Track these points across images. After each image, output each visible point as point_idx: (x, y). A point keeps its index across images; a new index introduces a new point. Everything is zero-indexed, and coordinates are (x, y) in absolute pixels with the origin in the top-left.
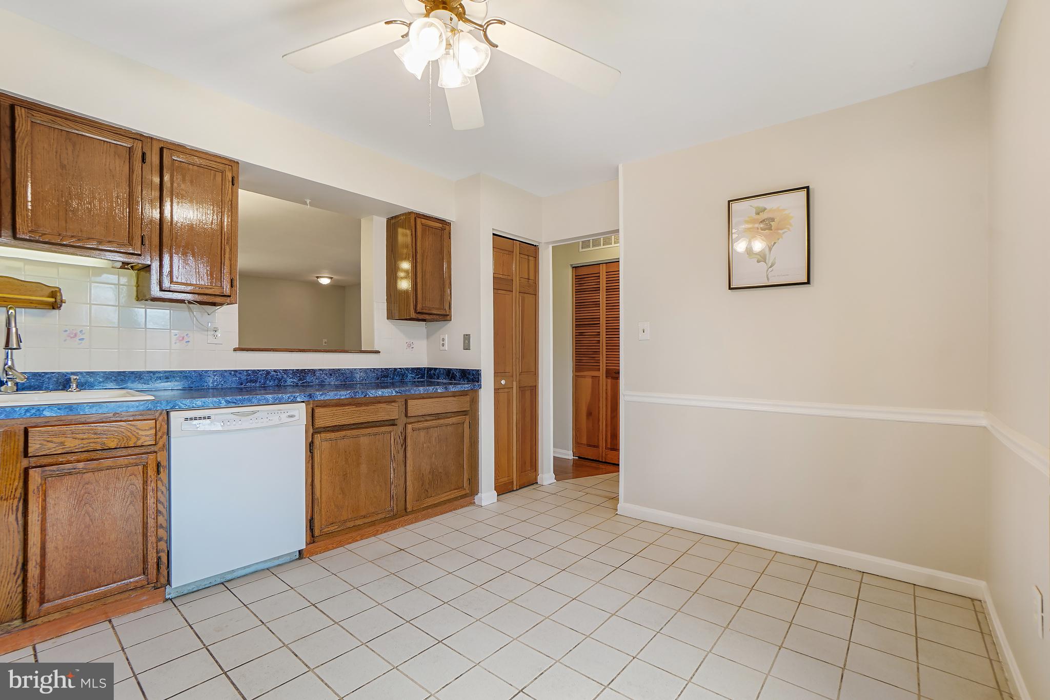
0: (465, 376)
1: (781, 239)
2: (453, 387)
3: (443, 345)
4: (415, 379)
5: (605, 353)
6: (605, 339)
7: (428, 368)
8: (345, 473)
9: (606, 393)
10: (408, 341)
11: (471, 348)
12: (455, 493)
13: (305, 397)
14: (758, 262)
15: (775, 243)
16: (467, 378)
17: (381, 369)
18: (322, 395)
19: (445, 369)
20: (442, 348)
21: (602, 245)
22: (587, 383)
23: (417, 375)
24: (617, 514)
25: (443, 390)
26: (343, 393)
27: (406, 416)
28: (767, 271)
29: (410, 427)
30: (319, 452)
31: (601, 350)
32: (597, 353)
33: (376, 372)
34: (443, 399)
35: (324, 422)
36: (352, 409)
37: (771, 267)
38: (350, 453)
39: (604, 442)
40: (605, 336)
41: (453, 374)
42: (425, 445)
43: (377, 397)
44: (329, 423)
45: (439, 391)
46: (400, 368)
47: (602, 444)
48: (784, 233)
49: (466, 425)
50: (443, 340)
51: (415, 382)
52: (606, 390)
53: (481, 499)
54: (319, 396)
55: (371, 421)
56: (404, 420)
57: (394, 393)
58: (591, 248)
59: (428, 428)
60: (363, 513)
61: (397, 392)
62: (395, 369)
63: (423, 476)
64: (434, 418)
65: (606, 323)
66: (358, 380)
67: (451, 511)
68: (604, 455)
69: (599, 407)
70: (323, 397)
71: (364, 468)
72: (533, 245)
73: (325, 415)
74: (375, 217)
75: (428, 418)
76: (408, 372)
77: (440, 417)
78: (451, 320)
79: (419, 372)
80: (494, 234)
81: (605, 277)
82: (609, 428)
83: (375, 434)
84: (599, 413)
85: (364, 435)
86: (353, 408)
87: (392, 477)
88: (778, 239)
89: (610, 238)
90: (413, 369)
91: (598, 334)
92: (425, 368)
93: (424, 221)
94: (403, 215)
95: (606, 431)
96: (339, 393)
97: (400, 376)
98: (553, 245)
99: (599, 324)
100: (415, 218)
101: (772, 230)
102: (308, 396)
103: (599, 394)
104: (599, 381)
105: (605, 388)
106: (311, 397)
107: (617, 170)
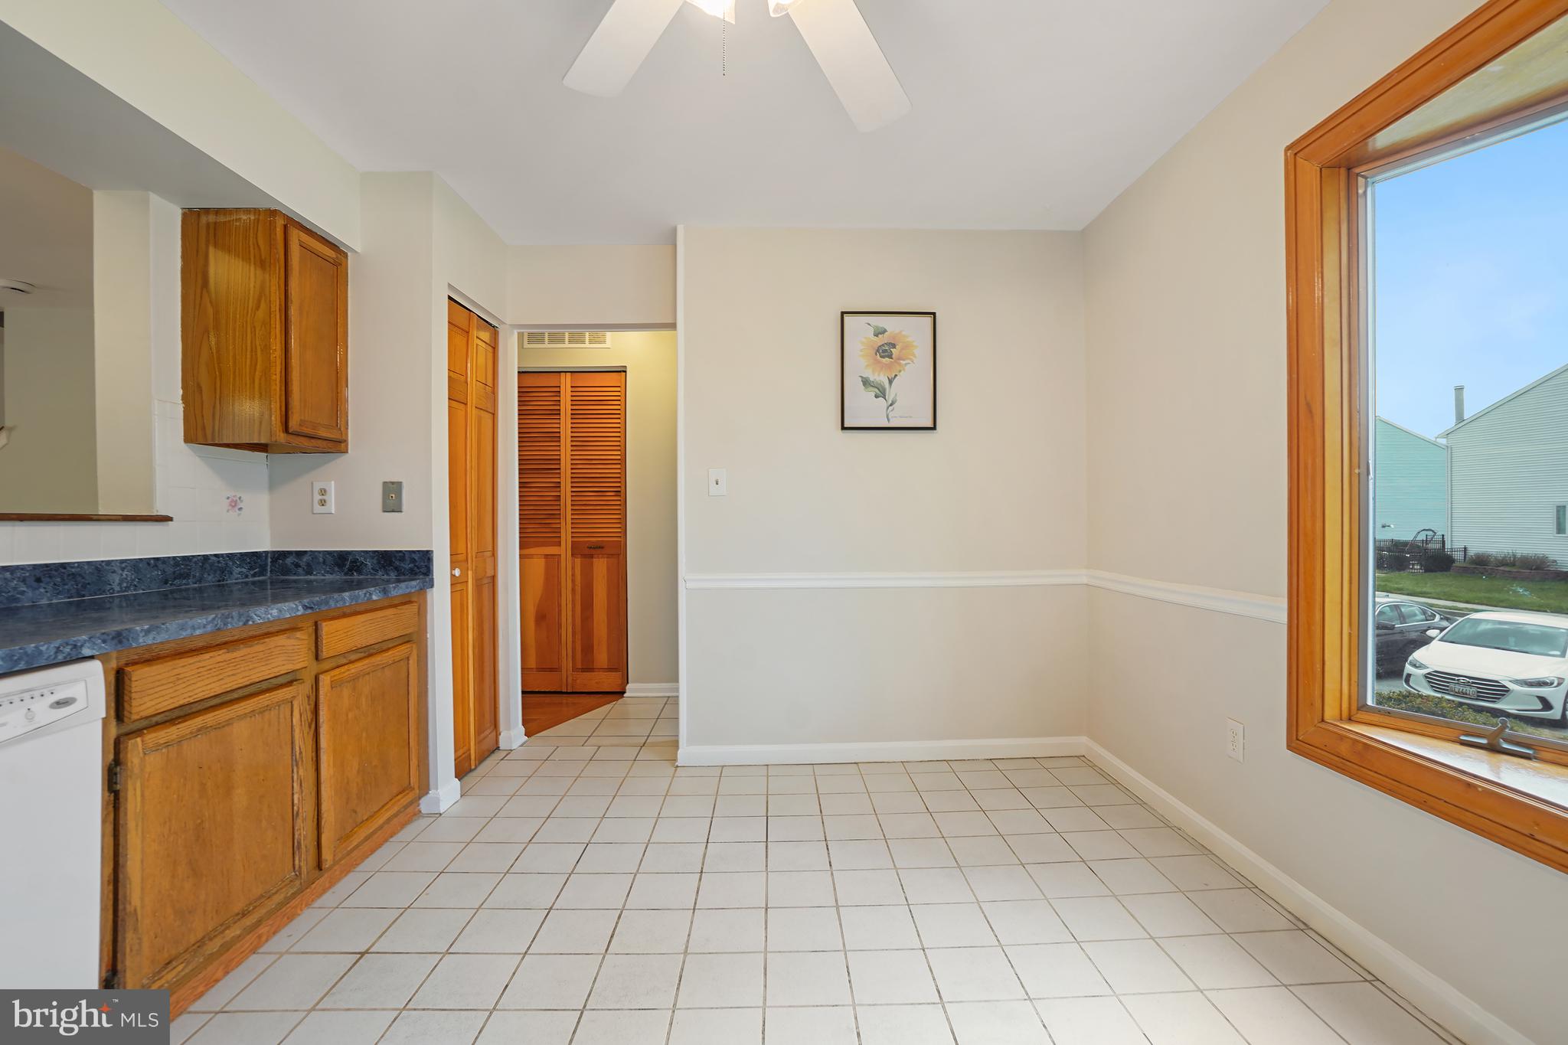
0: (391, 563)
1: (902, 372)
2: (395, 588)
3: (323, 503)
4: (247, 576)
5: (569, 517)
6: (569, 494)
7: (274, 552)
8: (199, 821)
9: (573, 581)
10: (231, 494)
11: (404, 508)
12: (399, 800)
13: (104, 642)
14: (877, 397)
15: (896, 375)
16: (397, 569)
17: (174, 558)
18: (148, 632)
19: (330, 553)
20: (322, 509)
21: (567, 342)
22: (538, 565)
23: (251, 568)
24: (677, 766)
25: (381, 595)
26: (200, 620)
27: (317, 658)
28: (888, 408)
29: (325, 680)
30: (138, 785)
31: (562, 512)
32: (558, 516)
33: (161, 566)
34: (380, 614)
35: (153, 703)
36: (219, 659)
37: (891, 405)
38: (210, 768)
39: (570, 659)
40: (569, 489)
41: (355, 561)
42: (350, 715)
43: (270, 622)
44: (165, 703)
45: (374, 597)
46: (216, 555)
47: (567, 664)
48: (906, 364)
49: (413, 663)
50: (323, 492)
51: (246, 583)
52: (573, 575)
53: (437, 801)
54: (146, 634)
55: (257, 680)
56: (315, 667)
57: (301, 611)
58: (546, 345)
59: (355, 679)
60: (238, 906)
61: (305, 607)
62: (206, 558)
63: (348, 783)
64: (362, 655)
65: (572, 469)
66: (117, 588)
67: (386, 840)
68: (570, 680)
69: (560, 605)
70: (151, 636)
71: (240, 797)
72: (491, 325)
73: (158, 683)
74: (154, 198)
75: (353, 657)
76: (234, 563)
77: (372, 651)
78: (347, 452)
79: (253, 560)
80: (450, 298)
81: (570, 394)
82: (578, 637)
83: (262, 711)
84: (560, 611)
85: (241, 717)
86: (221, 656)
87: (296, 801)
88: (900, 371)
89: (582, 335)
90: (243, 556)
91: (558, 486)
92: (266, 552)
93: (305, 237)
94: (247, 211)
95: (574, 642)
96: (190, 623)
97: (215, 571)
98: (519, 331)
99: (560, 469)
100: (285, 227)
101: (892, 358)
102: (113, 638)
103: (559, 583)
104: (559, 562)
105: (570, 573)
106: (120, 642)
107: (674, 231)
